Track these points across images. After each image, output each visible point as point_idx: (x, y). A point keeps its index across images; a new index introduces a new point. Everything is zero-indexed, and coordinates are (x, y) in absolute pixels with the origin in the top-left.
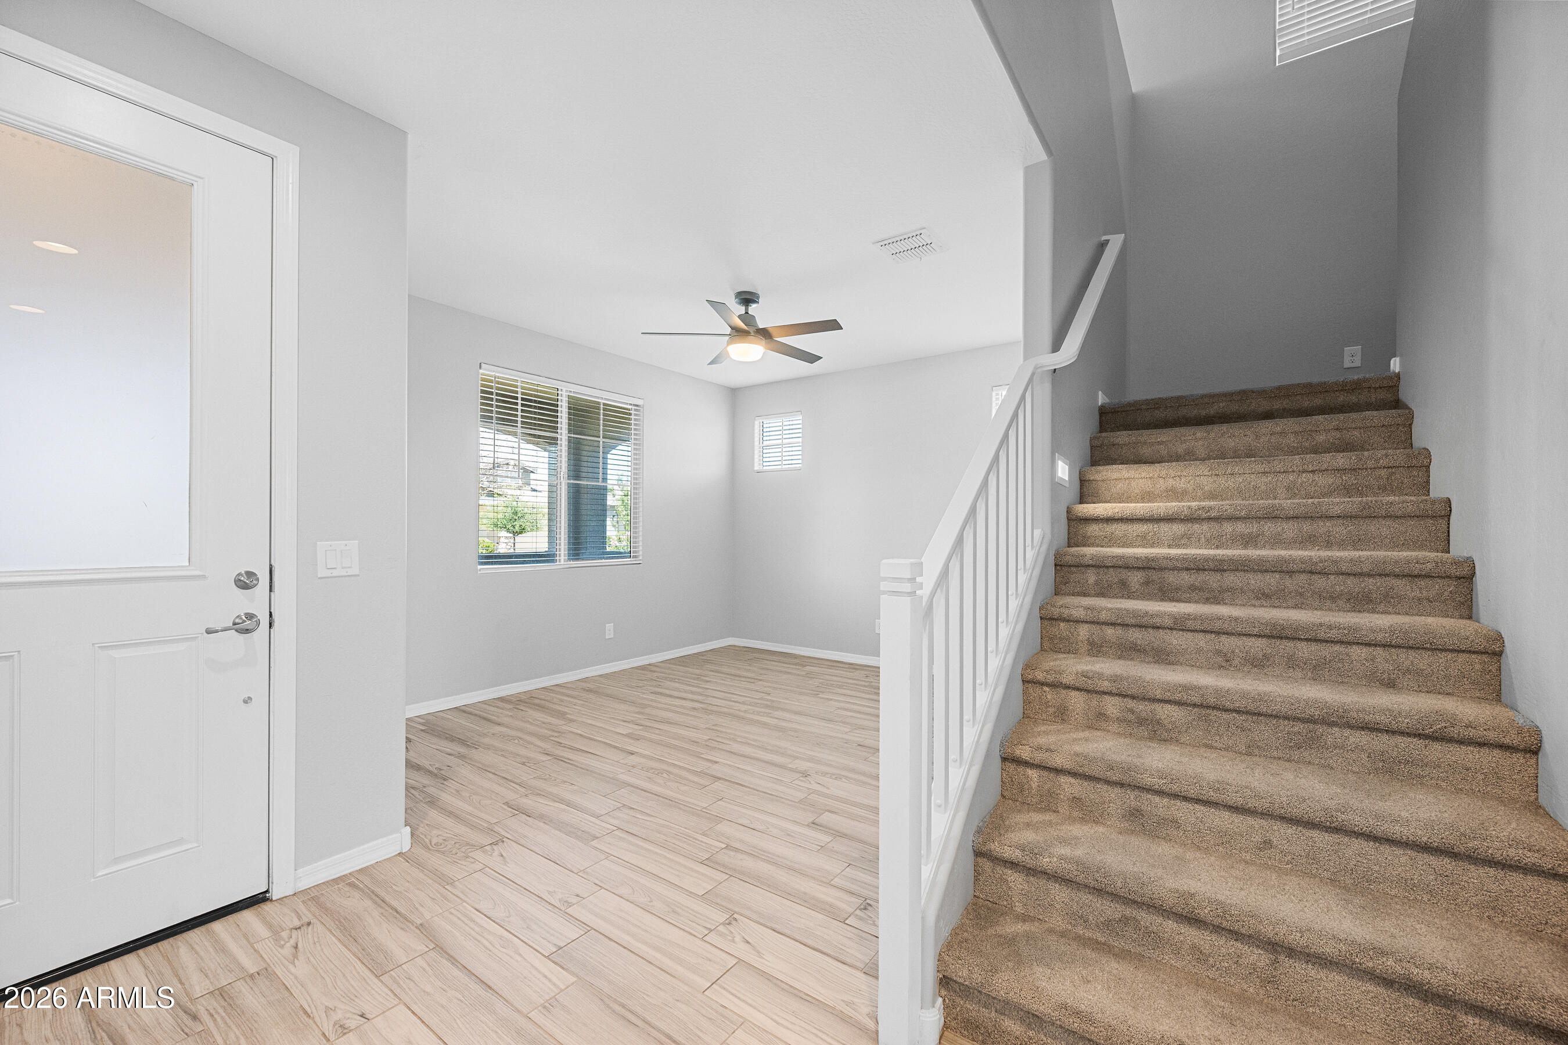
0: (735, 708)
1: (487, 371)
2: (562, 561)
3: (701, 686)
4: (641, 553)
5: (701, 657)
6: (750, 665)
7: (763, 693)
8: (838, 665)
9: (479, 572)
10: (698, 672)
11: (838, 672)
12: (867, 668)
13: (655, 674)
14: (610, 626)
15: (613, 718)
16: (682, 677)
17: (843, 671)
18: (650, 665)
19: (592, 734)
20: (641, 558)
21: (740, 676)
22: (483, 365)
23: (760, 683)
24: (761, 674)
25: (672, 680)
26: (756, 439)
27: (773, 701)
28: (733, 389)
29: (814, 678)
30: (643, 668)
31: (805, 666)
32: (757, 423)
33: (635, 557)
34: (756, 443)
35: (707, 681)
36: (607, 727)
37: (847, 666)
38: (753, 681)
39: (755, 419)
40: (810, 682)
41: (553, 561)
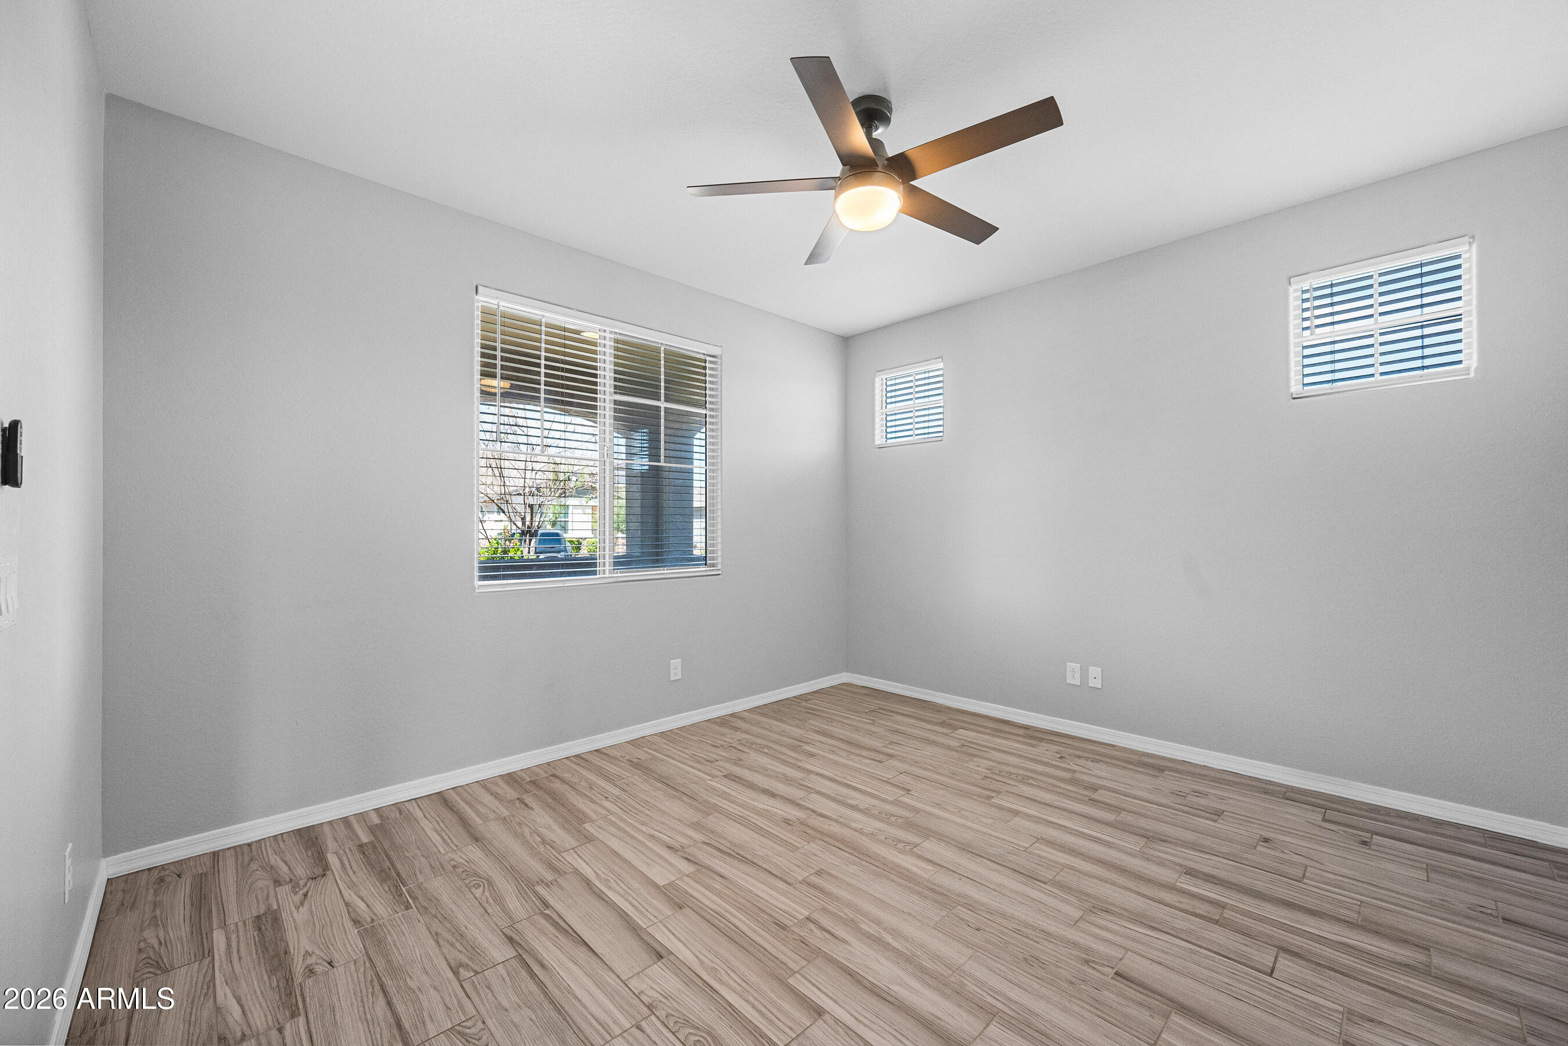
0: (854, 825)
1: (486, 299)
2: (607, 572)
3: (800, 764)
4: (720, 560)
5: (804, 703)
6: (873, 723)
7: (898, 787)
8: (1007, 728)
9: (477, 591)
10: (798, 732)
11: (1010, 743)
12: (1058, 739)
13: (739, 735)
14: (676, 663)
15: (653, 836)
16: (775, 742)
17: (1018, 741)
18: (733, 715)
19: (606, 882)
20: (719, 567)
21: (859, 746)
22: (480, 288)
23: (893, 763)
24: (892, 743)
25: (759, 749)
26: (878, 403)
27: (917, 811)
28: (844, 337)
29: (976, 756)
30: (722, 722)
31: (956, 728)
32: (878, 380)
33: (713, 565)
34: (877, 408)
35: (812, 755)
36: (636, 862)
37: (1021, 732)
38: (880, 757)
39: (875, 376)
40: (971, 765)
41: (594, 573)
